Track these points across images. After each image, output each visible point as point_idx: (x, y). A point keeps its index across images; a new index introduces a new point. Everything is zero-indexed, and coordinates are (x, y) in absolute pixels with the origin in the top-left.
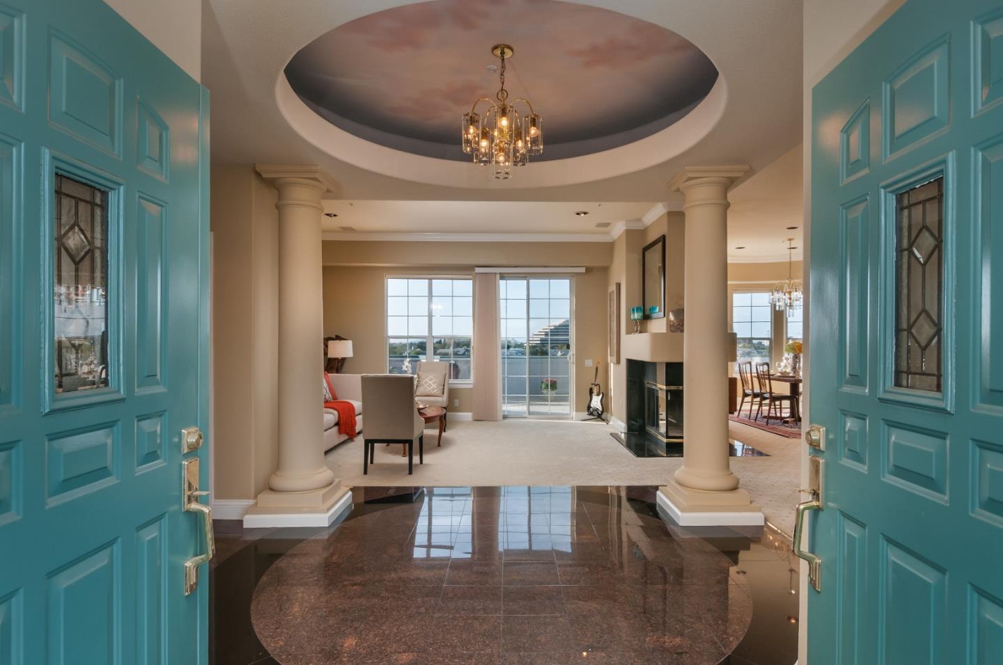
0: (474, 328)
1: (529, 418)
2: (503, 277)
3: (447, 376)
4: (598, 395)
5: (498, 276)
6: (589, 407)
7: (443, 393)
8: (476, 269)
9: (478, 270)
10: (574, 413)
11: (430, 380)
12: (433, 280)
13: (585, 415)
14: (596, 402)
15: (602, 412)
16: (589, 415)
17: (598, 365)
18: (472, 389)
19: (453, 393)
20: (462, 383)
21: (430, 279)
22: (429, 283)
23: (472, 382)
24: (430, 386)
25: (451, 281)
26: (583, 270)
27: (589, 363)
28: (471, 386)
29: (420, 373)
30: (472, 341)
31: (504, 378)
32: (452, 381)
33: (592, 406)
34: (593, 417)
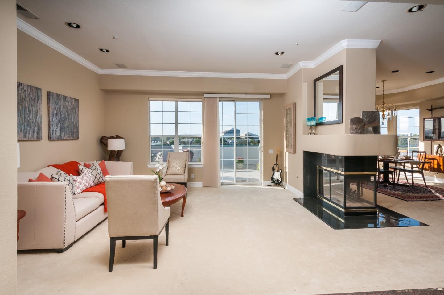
0: (203, 130)
1: (237, 185)
2: (221, 100)
3: (187, 161)
4: (278, 171)
5: (218, 100)
6: (272, 178)
7: (185, 172)
8: (205, 94)
9: (206, 95)
10: (263, 181)
11: (176, 164)
12: (178, 102)
13: (270, 182)
14: (277, 175)
15: (281, 181)
16: (272, 183)
17: (278, 153)
18: (202, 168)
19: (191, 171)
20: (197, 164)
21: (176, 101)
22: (176, 103)
23: (202, 164)
24: (176, 168)
25: (189, 102)
26: (269, 96)
27: (271, 151)
28: (202, 166)
29: (170, 159)
30: (202, 138)
31: (221, 161)
32: (190, 163)
33: (274, 177)
34: (275, 184)
